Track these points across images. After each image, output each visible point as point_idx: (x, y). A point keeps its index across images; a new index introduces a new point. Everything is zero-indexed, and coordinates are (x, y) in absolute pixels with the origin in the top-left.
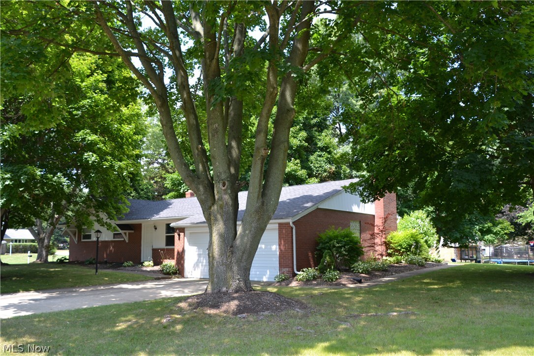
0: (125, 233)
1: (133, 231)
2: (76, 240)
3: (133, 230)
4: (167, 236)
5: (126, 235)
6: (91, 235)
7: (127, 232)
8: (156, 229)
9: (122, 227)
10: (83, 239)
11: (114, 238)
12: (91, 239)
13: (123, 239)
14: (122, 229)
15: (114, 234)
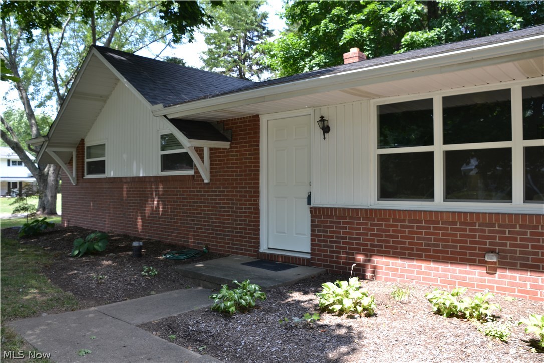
0: (200, 151)
1: (226, 145)
2: (72, 176)
3: (225, 139)
4: (383, 159)
5: (202, 159)
6: (104, 161)
7: (207, 145)
8: (326, 130)
9: (191, 127)
10: (89, 173)
11: (163, 169)
12: (103, 172)
13: (191, 173)
14: (190, 135)
15: (165, 158)
